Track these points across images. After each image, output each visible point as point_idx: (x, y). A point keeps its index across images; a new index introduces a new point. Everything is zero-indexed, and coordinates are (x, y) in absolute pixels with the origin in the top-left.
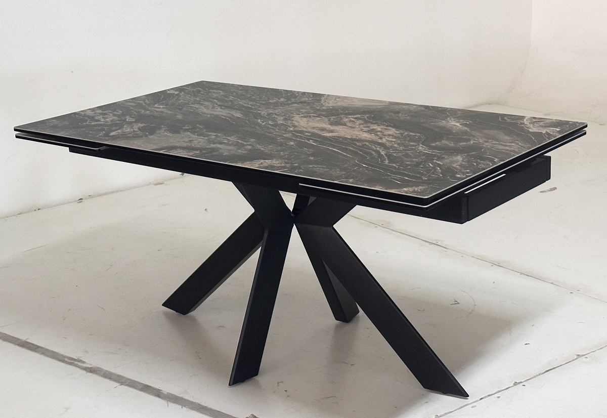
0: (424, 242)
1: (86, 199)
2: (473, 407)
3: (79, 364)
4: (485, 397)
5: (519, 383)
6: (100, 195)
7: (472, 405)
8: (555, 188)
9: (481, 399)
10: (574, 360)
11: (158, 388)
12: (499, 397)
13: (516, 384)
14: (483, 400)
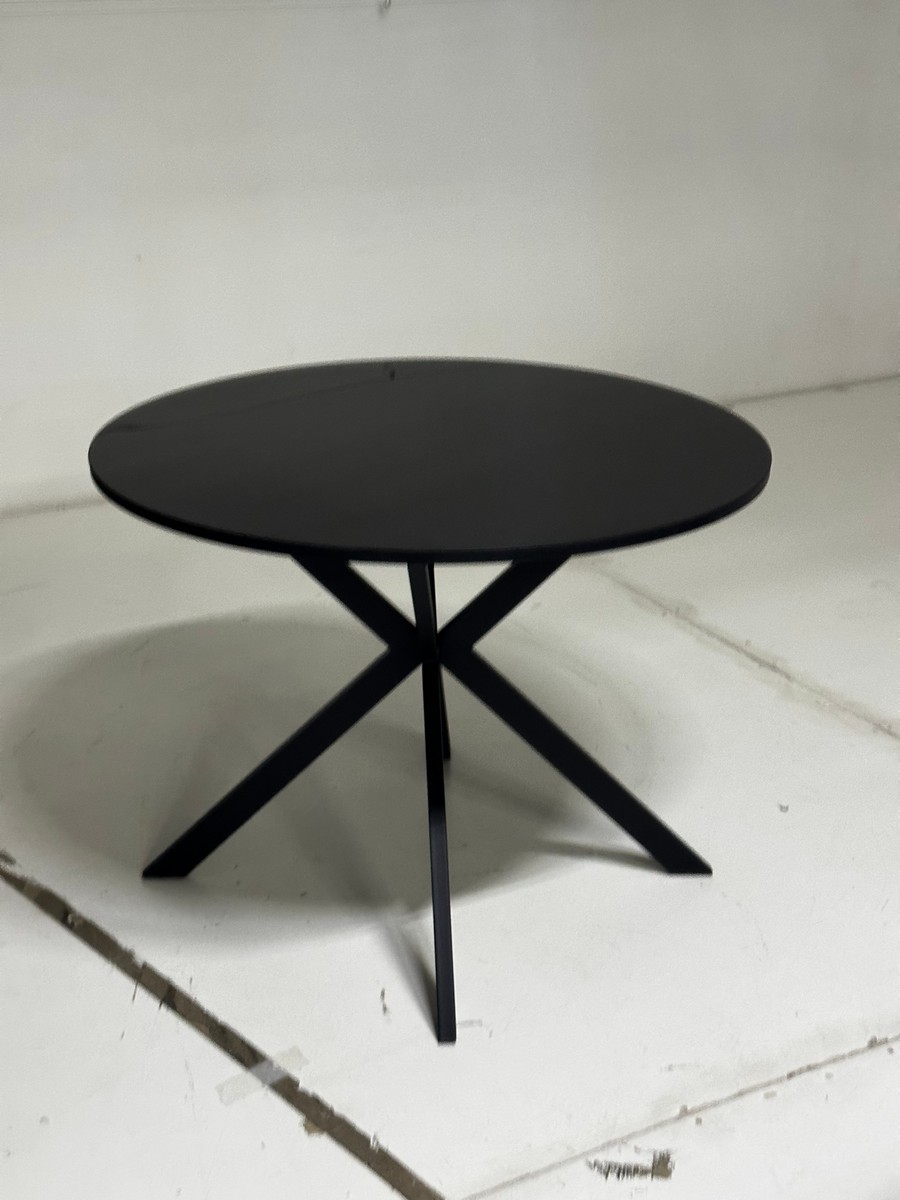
2: (767, 1096)
4: (801, 1072)
5: (883, 1042)
7: (768, 1089)
9: (791, 1076)
13: (874, 1043)
14: (796, 1080)
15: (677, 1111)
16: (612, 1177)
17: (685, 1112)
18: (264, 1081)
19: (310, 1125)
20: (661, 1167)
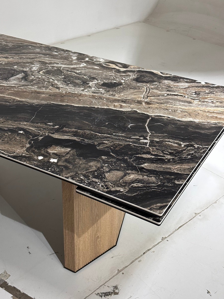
2: (139, 261)
4: (146, 252)
5: (165, 238)
7: (139, 259)
9: (144, 254)
10: (193, 218)
14: (145, 254)
15: (117, 272)
16: (103, 297)
17: (119, 271)
20: (116, 290)
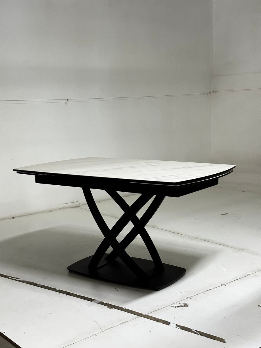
0: (172, 233)
1: (16, 217)
3: (16, 279)
4: (208, 290)
5: (223, 285)
6: (22, 216)
7: (203, 293)
8: (227, 214)
9: (207, 291)
10: (246, 276)
11: (54, 288)
12: (214, 290)
13: (221, 285)
15: (186, 298)
16: (177, 308)
17: (187, 298)
18: (96, 303)
19: (109, 307)
20: (186, 305)
